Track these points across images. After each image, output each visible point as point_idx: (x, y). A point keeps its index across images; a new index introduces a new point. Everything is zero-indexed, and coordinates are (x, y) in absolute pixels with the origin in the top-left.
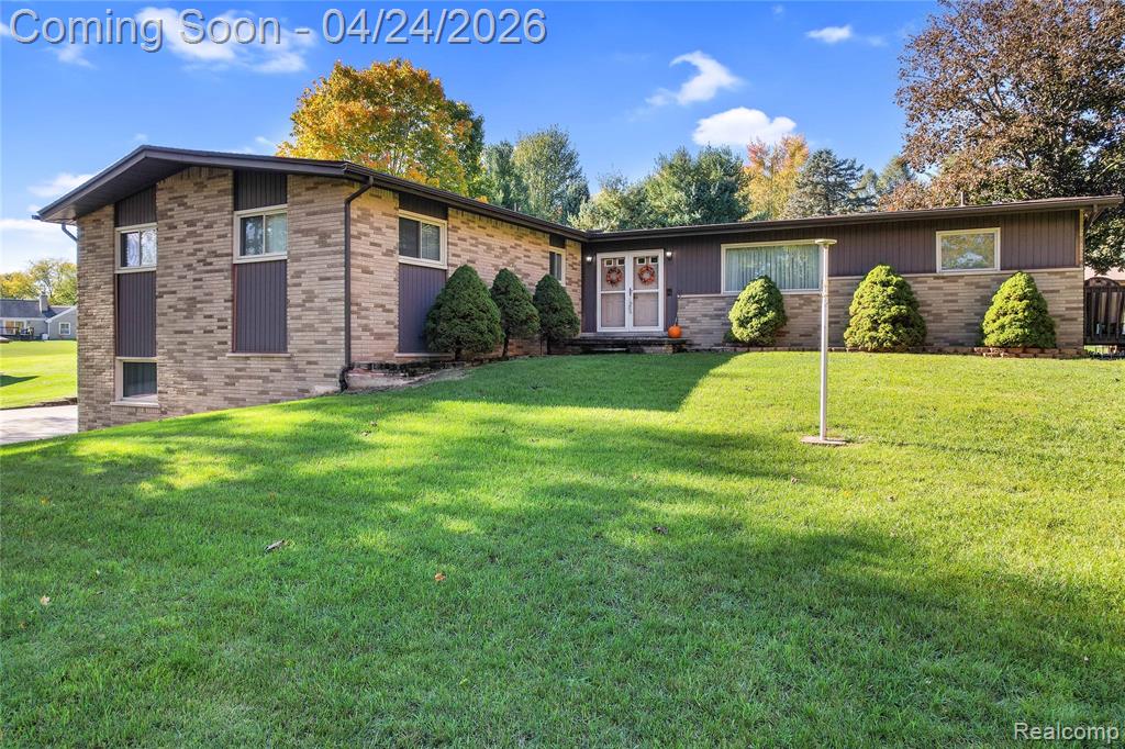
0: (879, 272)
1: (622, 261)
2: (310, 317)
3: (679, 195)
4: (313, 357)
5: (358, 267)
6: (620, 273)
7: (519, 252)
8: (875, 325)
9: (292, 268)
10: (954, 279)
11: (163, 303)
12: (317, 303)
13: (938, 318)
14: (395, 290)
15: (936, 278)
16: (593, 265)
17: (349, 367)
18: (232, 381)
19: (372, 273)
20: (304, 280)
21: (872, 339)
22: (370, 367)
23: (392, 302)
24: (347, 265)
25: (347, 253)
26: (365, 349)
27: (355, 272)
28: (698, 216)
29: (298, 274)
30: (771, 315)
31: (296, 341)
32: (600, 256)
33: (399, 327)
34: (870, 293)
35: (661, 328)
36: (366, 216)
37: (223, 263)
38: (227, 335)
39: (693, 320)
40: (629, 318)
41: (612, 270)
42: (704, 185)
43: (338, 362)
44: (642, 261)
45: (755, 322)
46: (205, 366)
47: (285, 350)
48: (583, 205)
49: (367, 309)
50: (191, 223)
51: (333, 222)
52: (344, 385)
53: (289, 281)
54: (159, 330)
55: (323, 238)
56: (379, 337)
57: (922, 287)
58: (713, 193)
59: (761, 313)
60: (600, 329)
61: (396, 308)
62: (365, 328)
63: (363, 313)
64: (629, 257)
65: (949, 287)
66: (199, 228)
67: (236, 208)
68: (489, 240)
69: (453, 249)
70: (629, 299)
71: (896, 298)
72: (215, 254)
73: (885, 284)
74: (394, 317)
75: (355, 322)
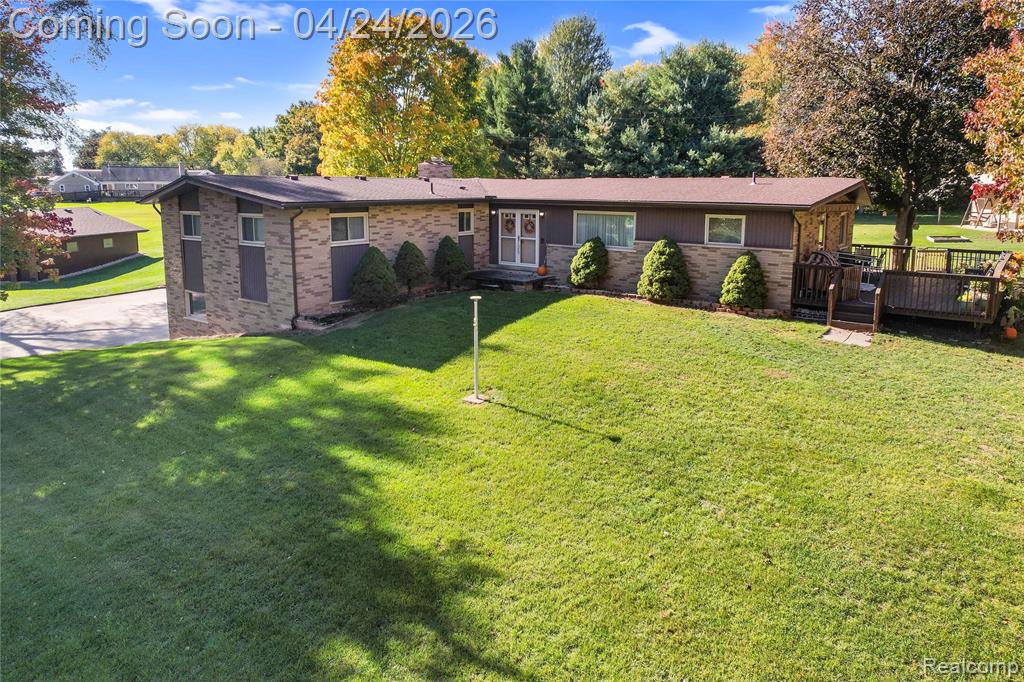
0: (659, 245)
1: (514, 216)
2: (277, 284)
3: (674, 88)
4: (280, 307)
5: (302, 256)
6: (513, 223)
7: (431, 220)
8: (651, 284)
9: (267, 254)
10: (714, 250)
11: (207, 261)
12: (280, 276)
13: (704, 276)
14: (329, 264)
15: (704, 248)
16: (496, 215)
17: (297, 315)
18: (242, 314)
19: (311, 257)
20: (273, 261)
21: (649, 292)
22: (306, 318)
23: (327, 273)
24: (294, 257)
25: (293, 250)
26: (309, 303)
27: (298, 260)
28: (689, 106)
29: (270, 258)
30: (593, 268)
31: (272, 297)
32: (500, 211)
33: (333, 287)
34: (652, 259)
35: (536, 265)
36: (306, 224)
37: (233, 244)
38: (238, 287)
39: (556, 262)
40: (518, 257)
41: (508, 221)
42: (696, 78)
43: (291, 313)
44: (527, 216)
45: (582, 272)
46: (228, 303)
47: (266, 301)
49: (309, 280)
50: (217, 217)
51: (285, 230)
52: (294, 327)
53: (267, 261)
54: (204, 278)
55: (281, 239)
56: (317, 294)
57: (694, 254)
58: (705, 85)
59: (587, 266)
60: (500, 262)
61: (330, 275)
62: (308, 291)
63: (307, 282)
64: (518, 213)
65: (711, 255)
66: (220, 220)
67: (239, 211)
68: (404, 218)
69: (373, 230)
70: (518, 243)
71: (665, 265)
72: (229, 237)
73: (662, 253)
74: (329, 281)
75: (300, 288)
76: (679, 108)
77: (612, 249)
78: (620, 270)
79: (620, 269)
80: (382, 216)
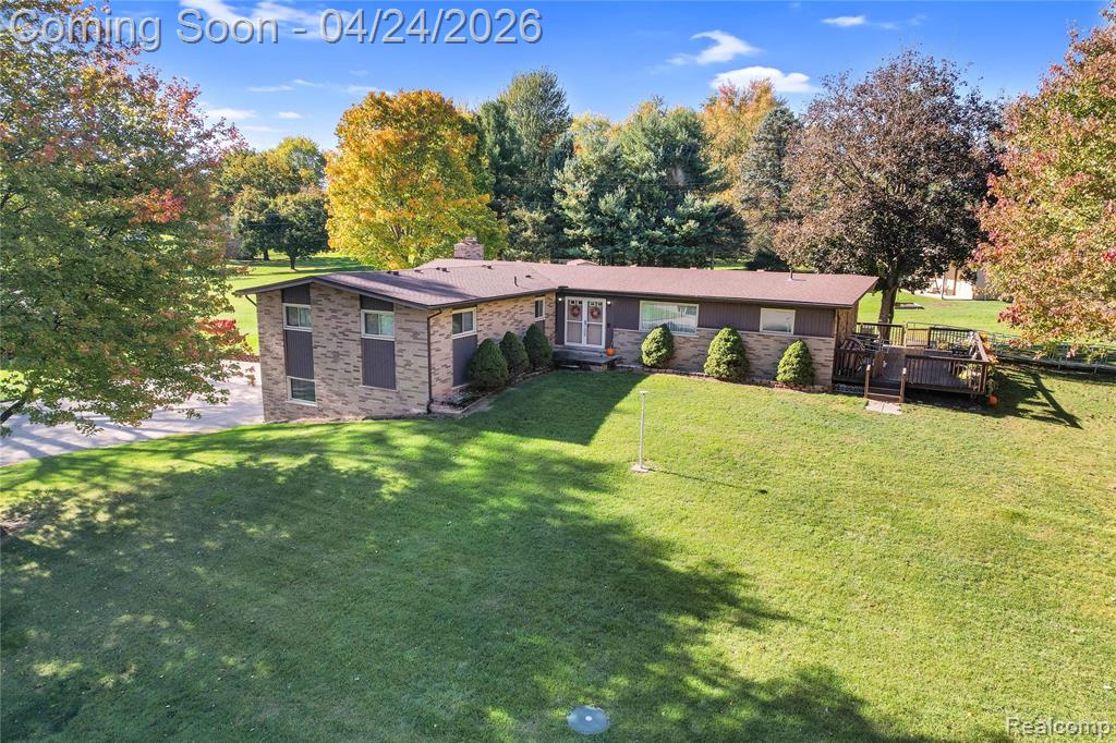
0: (724, 332)
1: (581, 303)
2: (409, 374)
3: (648, 155)
4: (413, 394)
5: (434, 349)
6: (580, 309)
7: (517, 310)
8: (718, 365)
9: (397, 347)
10: (768, 337)
11: (317, 352)
12: (413, 367)
13: (759, 358)
14: (451, 355)
15: (760, 335)
16: (563, 302)
17: (431, 401)
18: (363, 400)
19: (440, 350)
20: (404, 354)
21: (717, 372)
22: (442, 403)
23: (450, 363)
24: (429, 350)
25: (429, 344)
26: (439, 389)
27: (433, 352)
28: (664, 174)
29: (401, 351)
30: (664, 351)
31: (401, 385)
32: (567, 298)
33: (454, 374)
34: (717, 345)
35: (603, 346)
36: (437, 321)
37: (356, 337)
38: (360, 375)
39: (622, 344)
40: (584, 338)
41: (574, 307)
42: (670, 146)
43: (425, 399)
44: (593, 304)
45: (654, 354)
46: (346, 389)
47: (394, 388)
48: (567, 161)
49: (438, 369)
50: (333, 311)
51: (421, 328)
52: (429, 411)
53: (396, 353)
54: (315, 366)
55: (415, 335)
56: (444, 381)
57: (751, 339)
58: (678, 154)
59: (658, 349)
60: (566, 343)
61: (451, 364)
62: (438, 379)
63: (437, 372)
64: (585, 301)
65: (766, 341)
66: (339, 314)
67: (362, 308)
68: (499, 309)
69: (480, 322)
70: (584, 327)
71: (731, 350)
72: (350, 331)
73: (727, 340)
74: (451, 369)
75: (433, 377)
76: (654, 175)
77: (675, 333)
78: (685, 352)
79: (683, 350)
80: (486, 310)
